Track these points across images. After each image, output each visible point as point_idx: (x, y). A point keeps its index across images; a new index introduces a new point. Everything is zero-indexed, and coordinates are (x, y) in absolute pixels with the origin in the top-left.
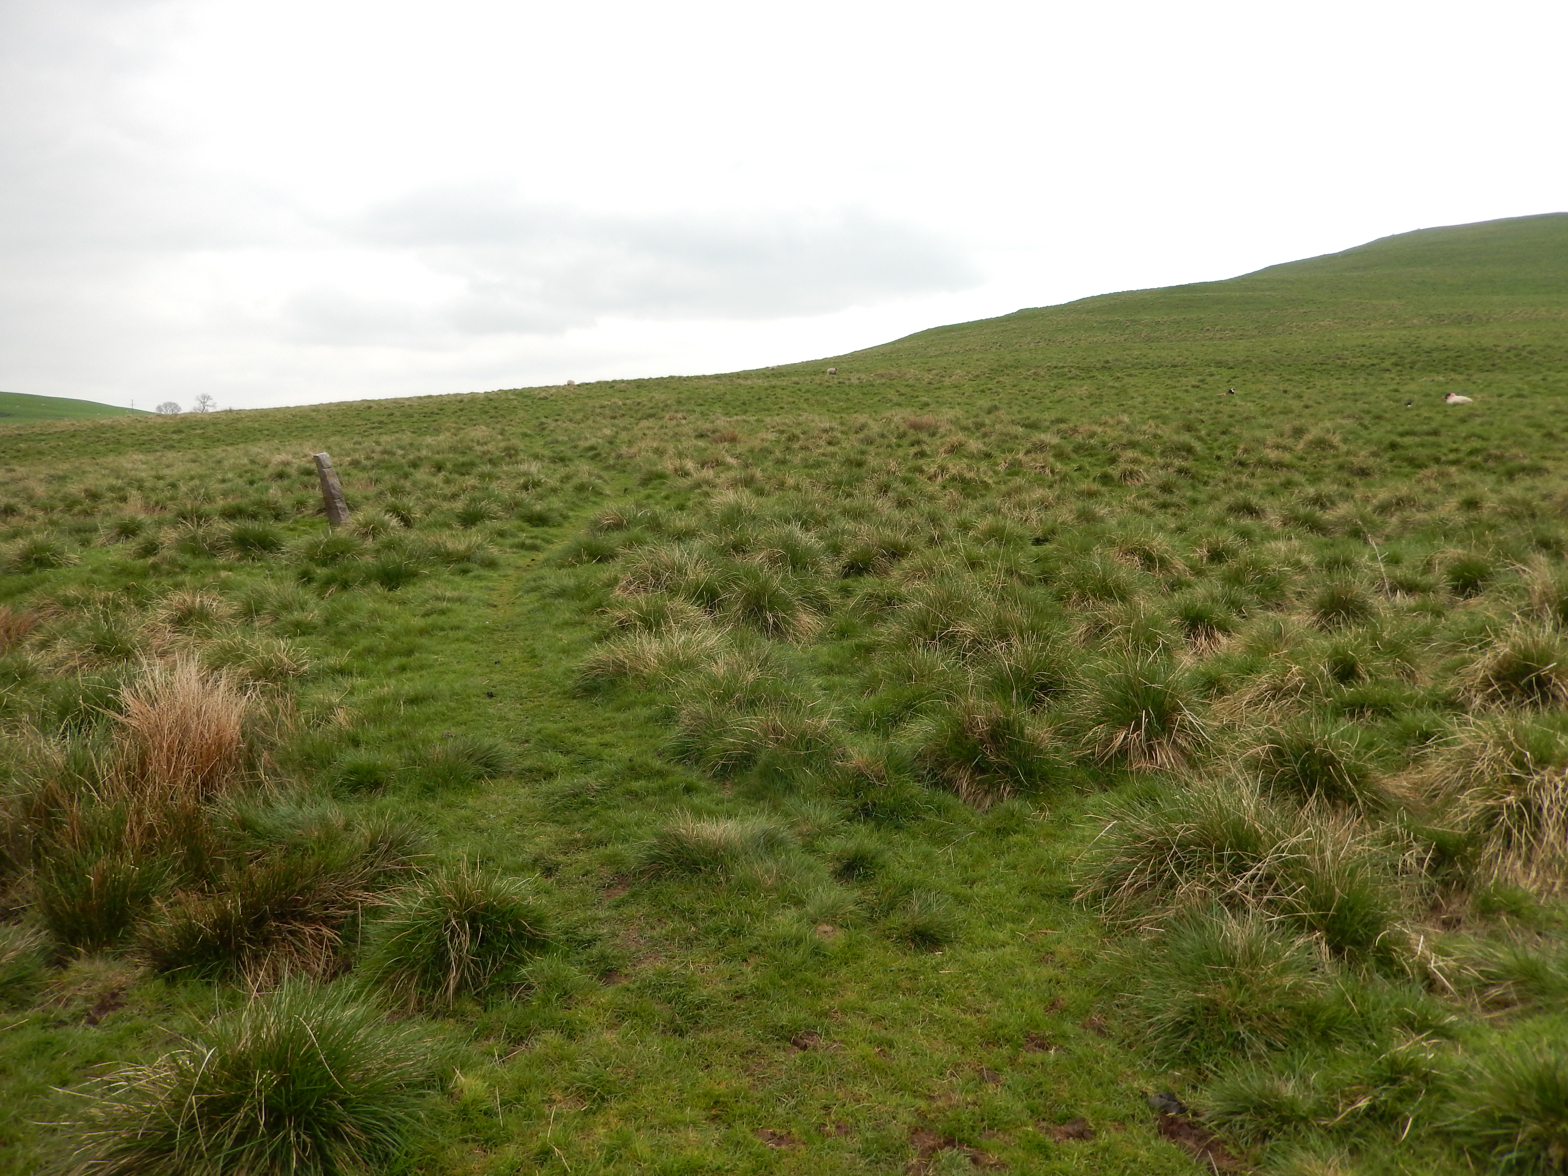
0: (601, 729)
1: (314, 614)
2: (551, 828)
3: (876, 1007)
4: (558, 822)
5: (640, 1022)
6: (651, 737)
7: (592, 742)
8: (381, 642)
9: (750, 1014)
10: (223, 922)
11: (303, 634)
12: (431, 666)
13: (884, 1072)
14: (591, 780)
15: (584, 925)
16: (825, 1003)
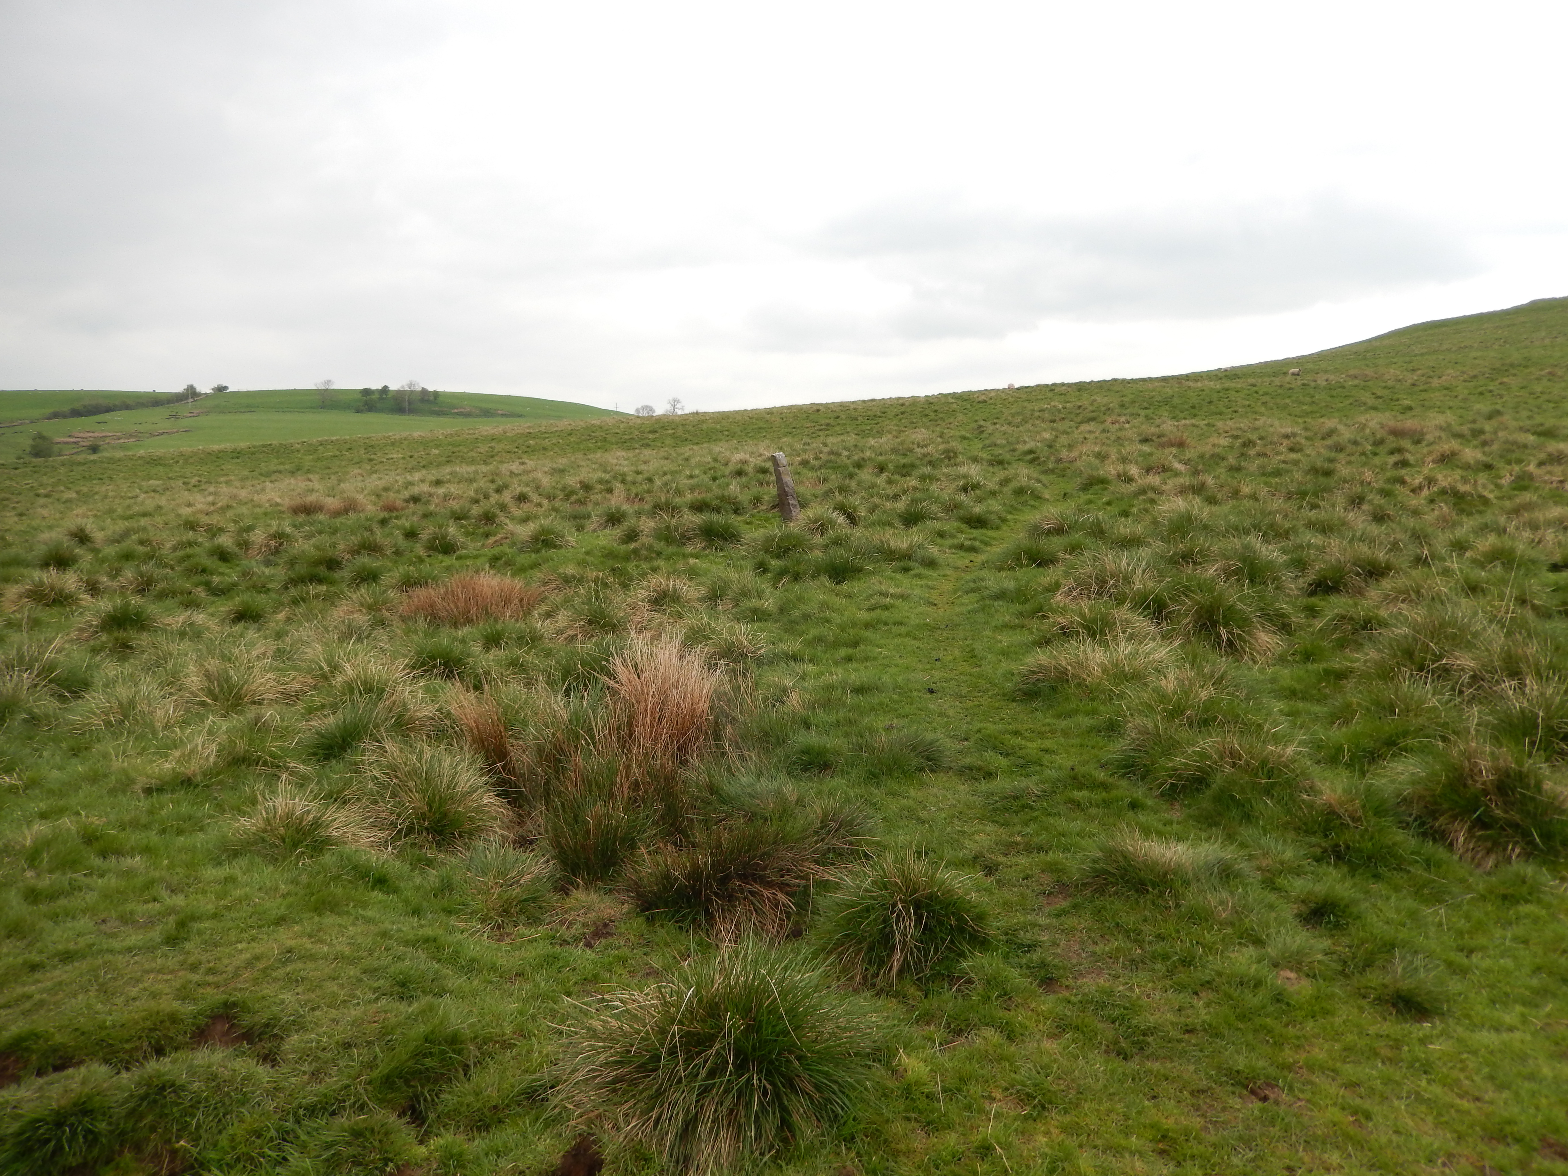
0: (1041, 735)
1: (769, 603)
2: (990, 828)
3: (1349, 1070)
4: (997, 822)
5: (1081, 1037)
6: (1093, 747)
7: (1032, 747)
8: (829, 632)
9: (1201, 1051)
10: (695, 874)
11: (759, 620)
12: (875, 659)
13: (1360, 1145)
14: (1031, 784)
15: (1024, 927)
16: (1288, 1055)
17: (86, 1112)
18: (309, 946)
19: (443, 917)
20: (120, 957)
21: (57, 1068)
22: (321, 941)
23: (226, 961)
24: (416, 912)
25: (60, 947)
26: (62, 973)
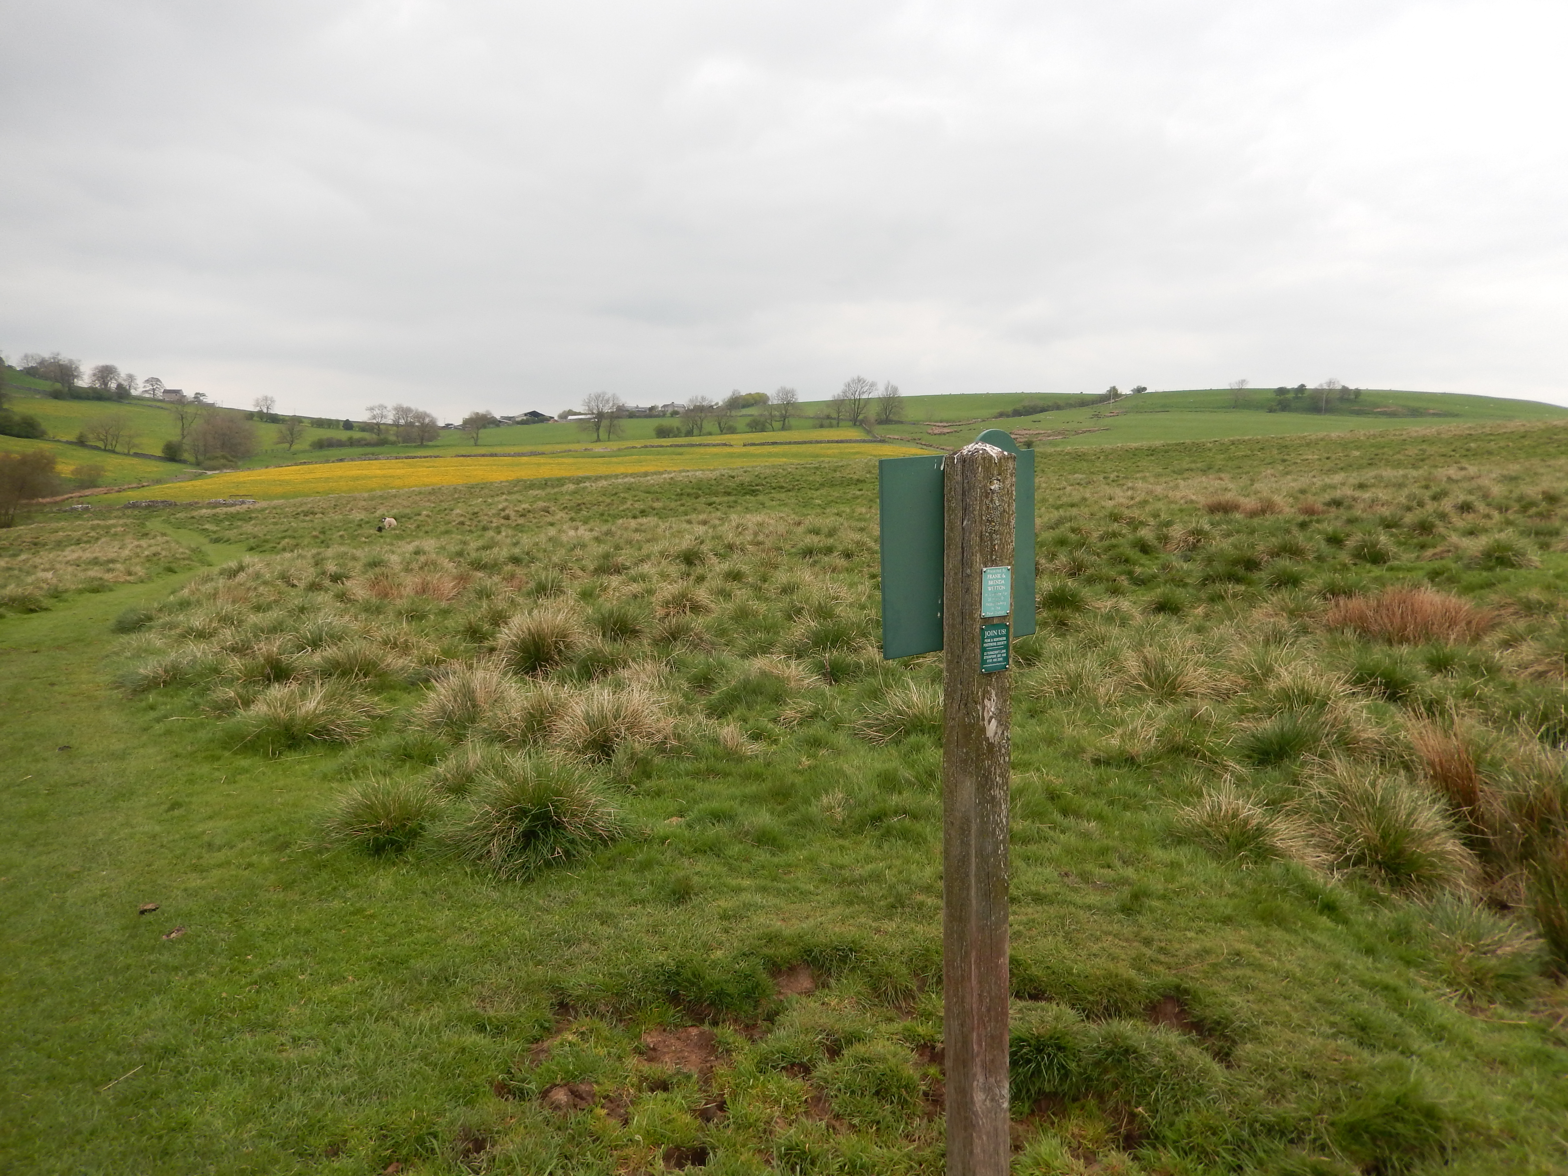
17: (1060, 1048)
18: (1258, 955)
19: (1400, 966)
20: (1082, 912)
21: (1035, 997)
22: (1269, 953)
23: (1177, 946)
24: (1370, 951)
25: (1033, 888)
26: (1032, 911)
